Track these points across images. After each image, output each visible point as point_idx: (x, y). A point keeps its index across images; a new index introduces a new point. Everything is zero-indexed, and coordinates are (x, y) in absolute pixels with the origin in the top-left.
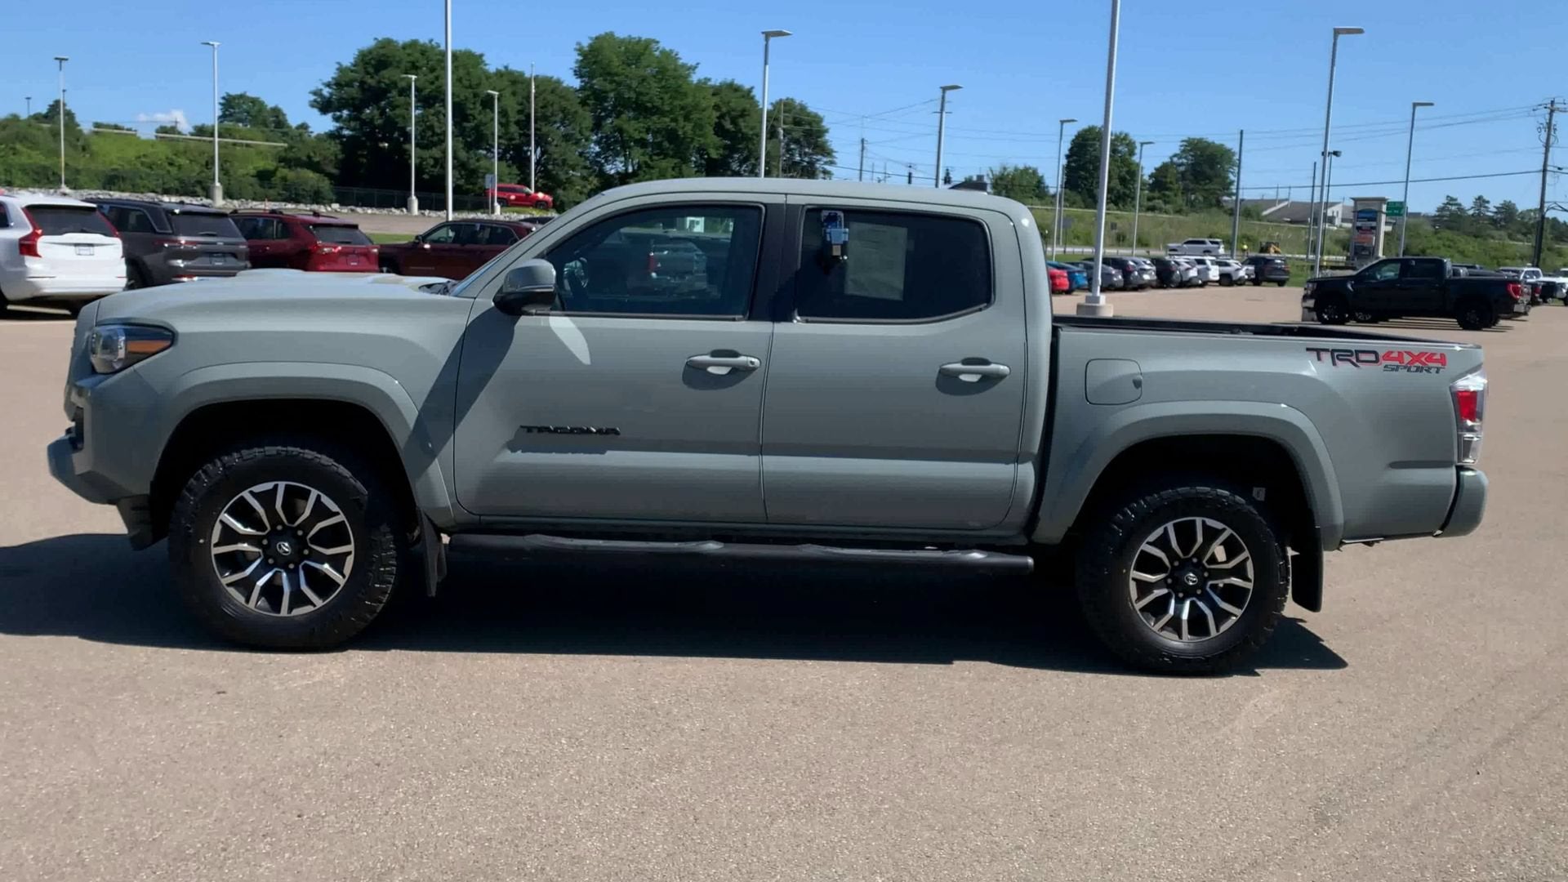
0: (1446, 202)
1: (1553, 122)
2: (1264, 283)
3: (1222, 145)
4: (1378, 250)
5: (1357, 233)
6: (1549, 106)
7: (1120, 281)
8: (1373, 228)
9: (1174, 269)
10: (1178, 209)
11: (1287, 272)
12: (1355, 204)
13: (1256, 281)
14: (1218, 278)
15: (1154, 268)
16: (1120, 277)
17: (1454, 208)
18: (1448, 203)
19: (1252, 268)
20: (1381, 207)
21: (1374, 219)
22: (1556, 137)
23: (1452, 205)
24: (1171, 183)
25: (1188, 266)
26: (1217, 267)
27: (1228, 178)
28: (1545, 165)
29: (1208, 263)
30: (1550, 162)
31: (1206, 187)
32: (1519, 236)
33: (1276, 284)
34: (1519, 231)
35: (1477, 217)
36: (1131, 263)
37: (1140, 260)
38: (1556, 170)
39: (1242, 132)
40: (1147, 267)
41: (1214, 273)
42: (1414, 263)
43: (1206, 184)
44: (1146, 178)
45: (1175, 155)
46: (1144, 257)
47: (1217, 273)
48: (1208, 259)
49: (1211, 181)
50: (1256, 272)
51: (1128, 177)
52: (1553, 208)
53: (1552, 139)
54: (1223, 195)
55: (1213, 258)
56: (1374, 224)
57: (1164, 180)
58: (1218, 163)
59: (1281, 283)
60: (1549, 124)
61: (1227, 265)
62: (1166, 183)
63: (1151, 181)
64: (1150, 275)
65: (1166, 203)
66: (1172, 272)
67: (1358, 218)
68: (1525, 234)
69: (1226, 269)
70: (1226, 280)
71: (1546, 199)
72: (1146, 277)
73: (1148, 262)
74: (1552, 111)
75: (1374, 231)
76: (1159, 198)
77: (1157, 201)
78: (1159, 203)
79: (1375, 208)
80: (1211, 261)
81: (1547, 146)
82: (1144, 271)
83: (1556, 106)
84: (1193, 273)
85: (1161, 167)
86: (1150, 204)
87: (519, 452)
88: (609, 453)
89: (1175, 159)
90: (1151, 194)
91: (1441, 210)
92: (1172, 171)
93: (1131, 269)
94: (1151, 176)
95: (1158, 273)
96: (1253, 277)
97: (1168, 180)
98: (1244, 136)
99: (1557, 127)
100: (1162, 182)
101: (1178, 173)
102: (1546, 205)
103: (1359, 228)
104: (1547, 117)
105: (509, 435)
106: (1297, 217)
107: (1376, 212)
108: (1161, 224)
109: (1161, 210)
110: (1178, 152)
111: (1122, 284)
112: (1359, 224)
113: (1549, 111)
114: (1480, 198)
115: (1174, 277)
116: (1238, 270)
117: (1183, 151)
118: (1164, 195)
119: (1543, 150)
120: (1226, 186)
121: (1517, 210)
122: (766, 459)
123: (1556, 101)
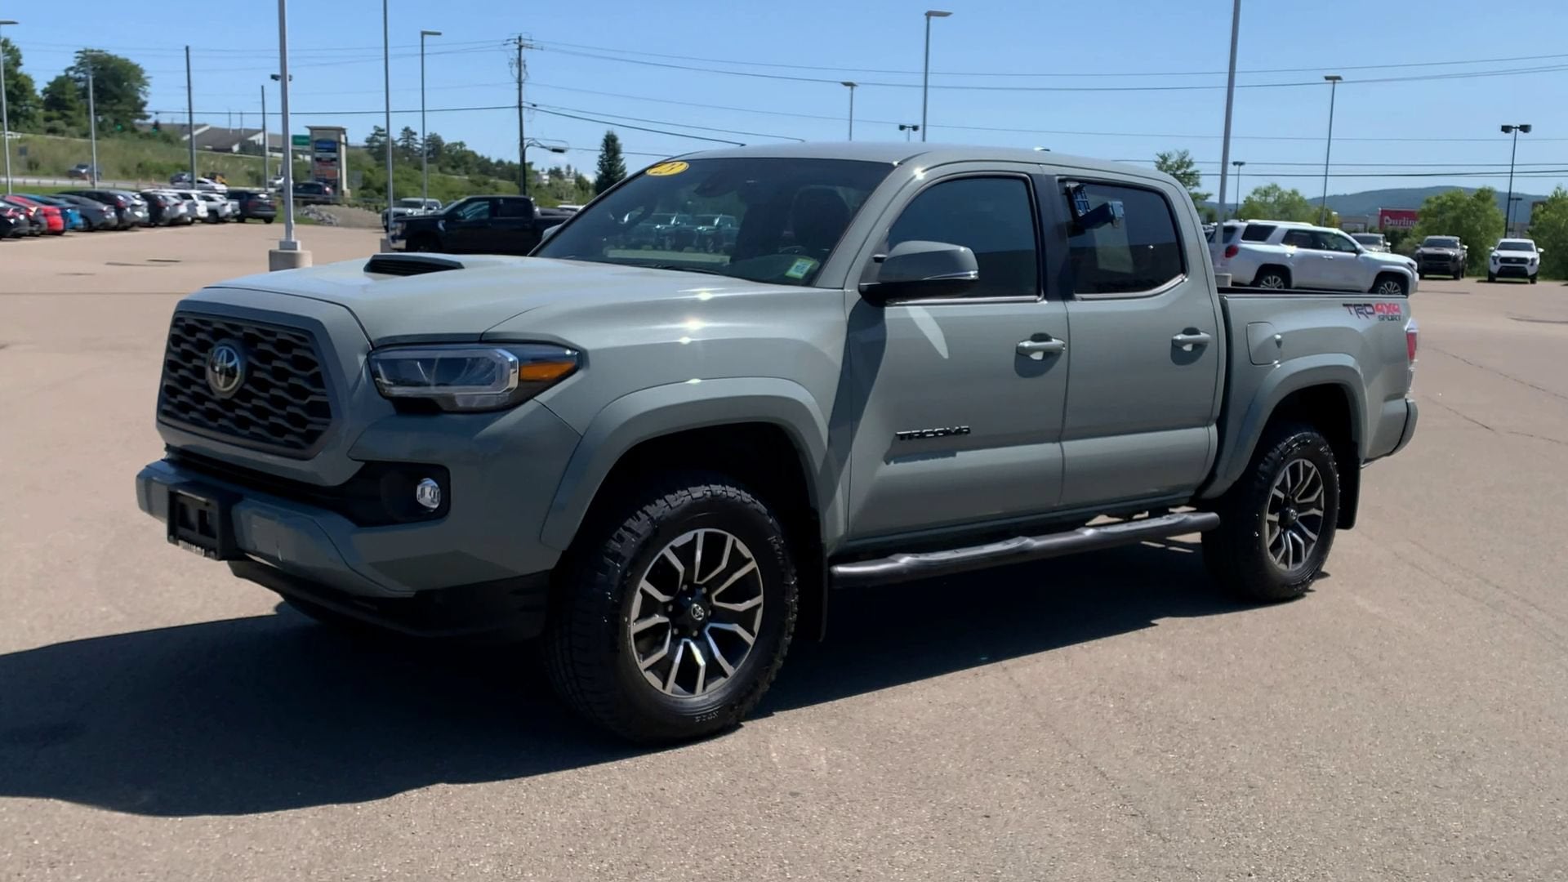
0: (373, 132)
1: (523, 59)
2: (248, 220)
3: (127, 60)
4: (341, 184)
5: (317, 164)
6: (517, 41)
7: (112, 219)
8: (334, 160)
9: (162, 204)
10: (83, 132)
11: (273, 208)
12: (312, 133)
13: (241, 219)
14: (206, 215)
15: (145, 203)
16: (113, 214)
17: (382, 139)
18: (376, 134)
19: (236, 203)
20: (340, 138)
21: (334, 151)
22: (527, 74)
23: (381, 136)
24: (71, 100)
25: (176, 201)
26: (204, 202)
27: (138, 98)
28: (520, 102)
29: (195, 196)
30: (524, 99)
31: (115, 108)
32: (449, 169)
33: (262, 221)
34: (448, 164)
35: (407, 150)
36: (121, 198)
37: (129, 194)
38: (530, 106)
39: (187, 48)
40: (138, 202)
41: (202, 210)
42: (501, 202)
43: (114, 104)
44: (39, 93)
45: (71, 69)
46: (134, 191)
47: (205, 209)
48: (194, 193)
49: (120, 101)
50: (242, 207)
51: (17, 93)
52: (532, 145)
53: (524, 75)
54: (136, 118)
55: (199, 192)
56: (334, 155)
57: (61, 97)
58: (124, 81)
59: (269, 220)
60: (520, 62)
61: (211, 200)
62: (64, 100)
63: (44, 98)
64: (142, 211)
65: (69, 125)
66: (162, 208)
67: (317, 149)
68: (454, 168)
69: (212, 204)
70: (215, 217)
71: (525, 136)
72: (139, 214)
73: (138, 196)
74: (520, 48)
75: (334, 163)
76: (59, 119)
77: (57, 122)
78: (60, 124)
79: (334, 138)
80: (198, 195)
81: (520, 83)
82: (134, 207)
83: (523, 42)
84: (183, 209)
85: (56, 81)
86: (49, 125)
87: (892, 463)
88: (959, 454)
89: (71, 73)
90: (49, 114)
91: (370, 140)
92: (70, 86)
93: (123, 205)
94: (45, 92)
95: (150, 209)
96: (238, 212)
97: (67, 97)
98: (191, 54)
99: (526, 63)
100: (58, 99)
101: (79, 90)
102: (526, 142)
103: (318, 160)
104: (517, 52)
105: (885, 445)
106: (219, 145)
107: (334, 143)
108: (78, 151)
109: (63, 133)
110: (74, 65)
111: (115, 222)
112: (318, 155)
113: (517, 46)
114: (406, 129)
115: (164, 214)
116: (224, 205)
117: (81, 64)
118: (65, 116)
119: (516, 86)
120: (138, 108)
121: (443, 144)
122: (1066, 444)
123: (523, 37)
